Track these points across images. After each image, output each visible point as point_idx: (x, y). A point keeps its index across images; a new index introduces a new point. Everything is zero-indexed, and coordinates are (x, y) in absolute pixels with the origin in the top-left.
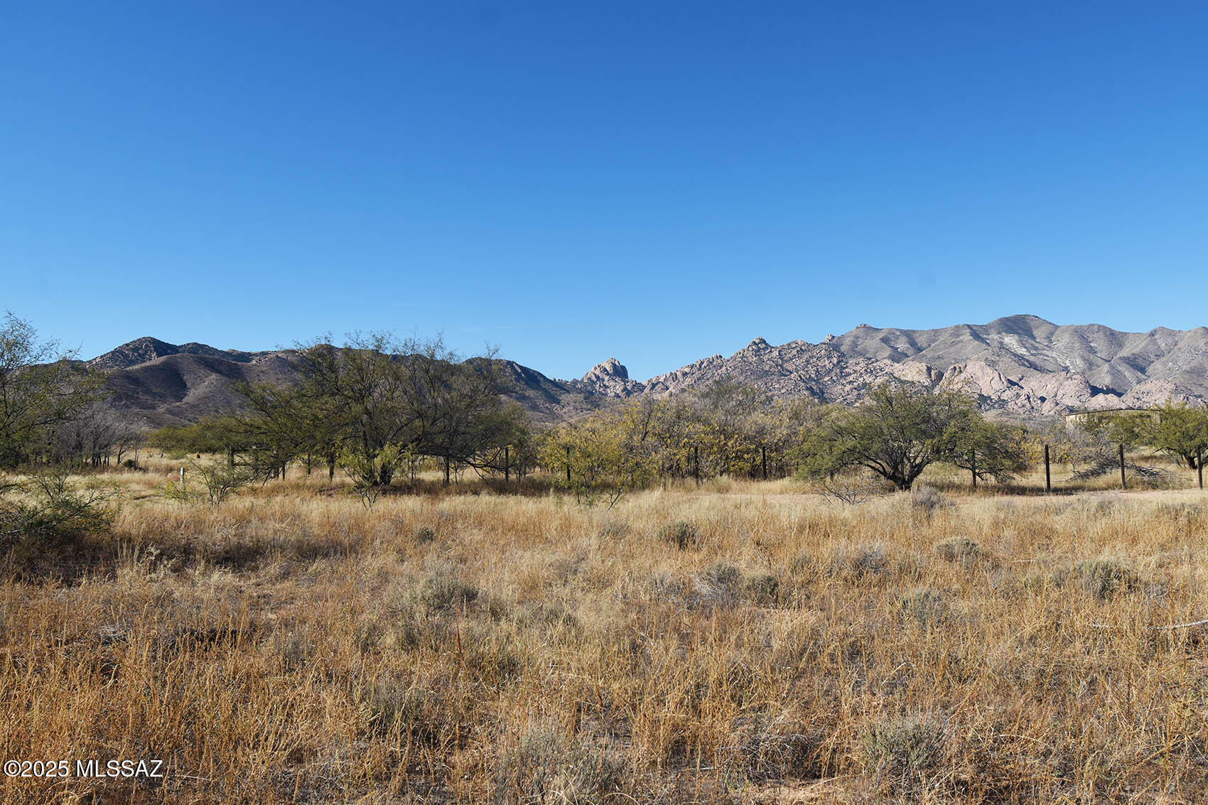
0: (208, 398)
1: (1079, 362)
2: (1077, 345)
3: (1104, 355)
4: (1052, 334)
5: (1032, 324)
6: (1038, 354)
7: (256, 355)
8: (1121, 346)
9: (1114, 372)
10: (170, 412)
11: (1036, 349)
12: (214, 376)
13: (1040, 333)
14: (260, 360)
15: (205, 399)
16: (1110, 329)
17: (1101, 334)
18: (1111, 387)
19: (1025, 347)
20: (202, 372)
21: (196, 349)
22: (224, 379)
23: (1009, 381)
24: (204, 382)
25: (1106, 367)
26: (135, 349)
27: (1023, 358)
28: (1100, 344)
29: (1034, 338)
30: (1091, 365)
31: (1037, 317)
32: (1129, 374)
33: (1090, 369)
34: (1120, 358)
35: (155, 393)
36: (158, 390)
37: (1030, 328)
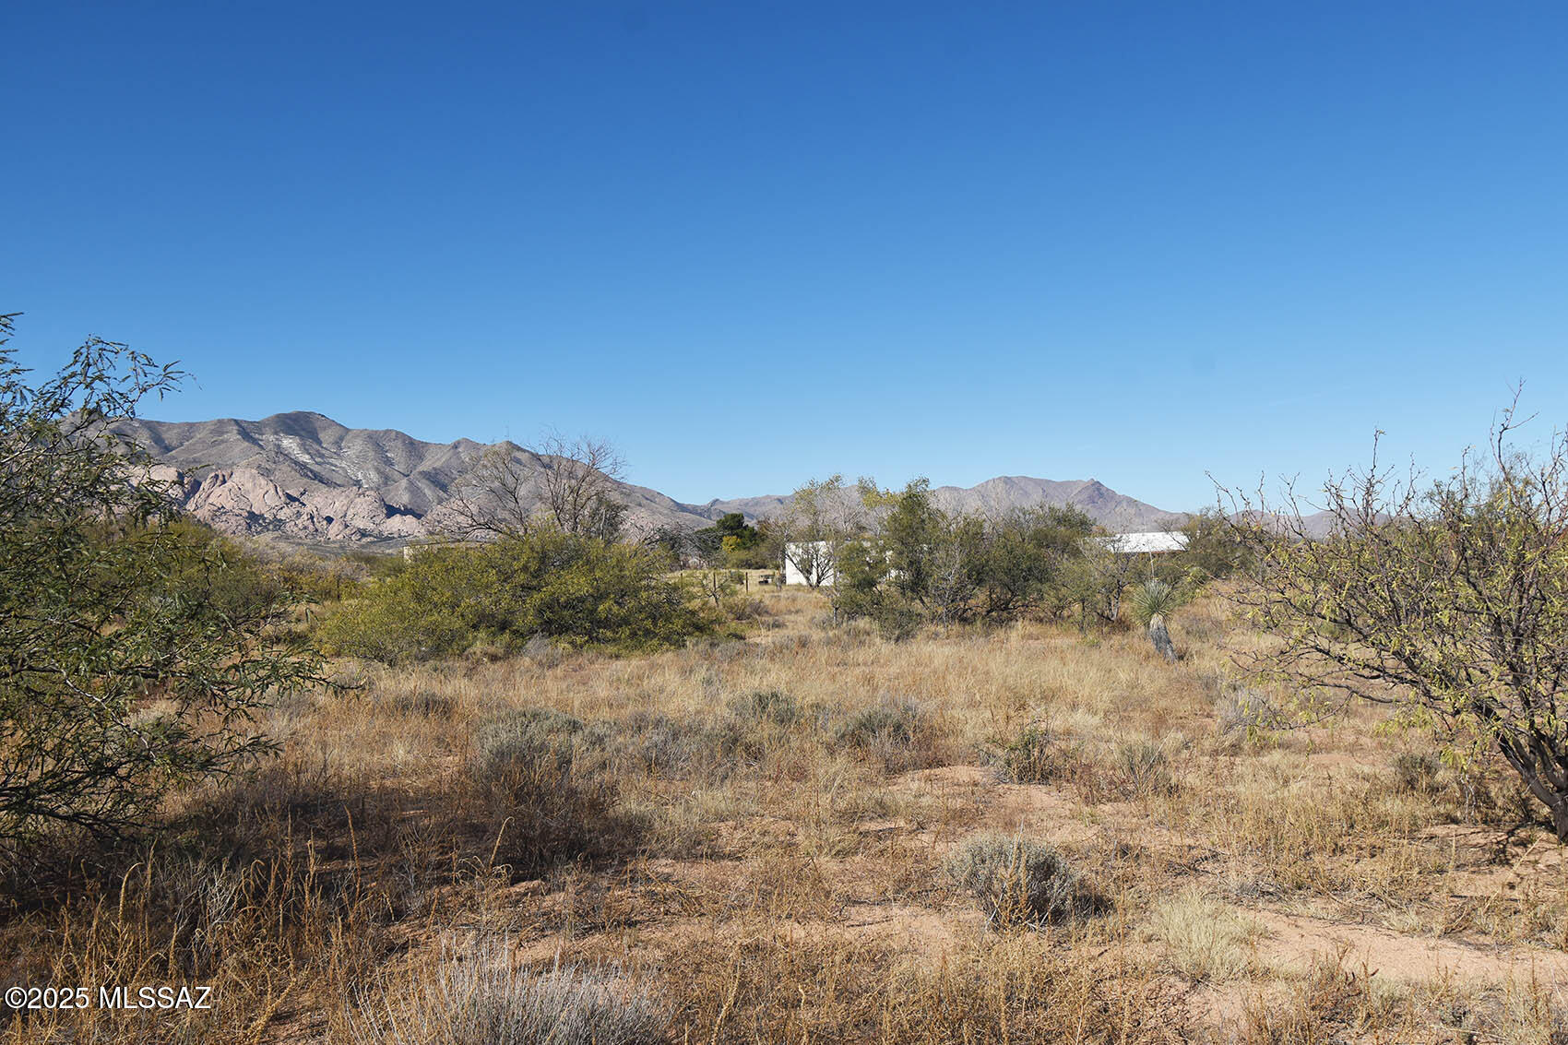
1: (373, 476)
2: (371, 454)
3: (401, 467)
4: (341, 439)
5: (318, 424)
6: (325, 463)
8: (421, 458)
9: (413, 489)
11: (322, 456)
13: (327, 437)
16: (409, 437)
17: (399, 443)
18: (409, 507)
19: (309, 454)
23: (288, 496)
25: (404, 482)
27: (306, 467)
28: (397, 454)
29: (320, 443)
30: (386, 479)
31: (323, 416)
32: (429, 492)
33: (386, 484)
34: (420, 473)
37: (315, 429)
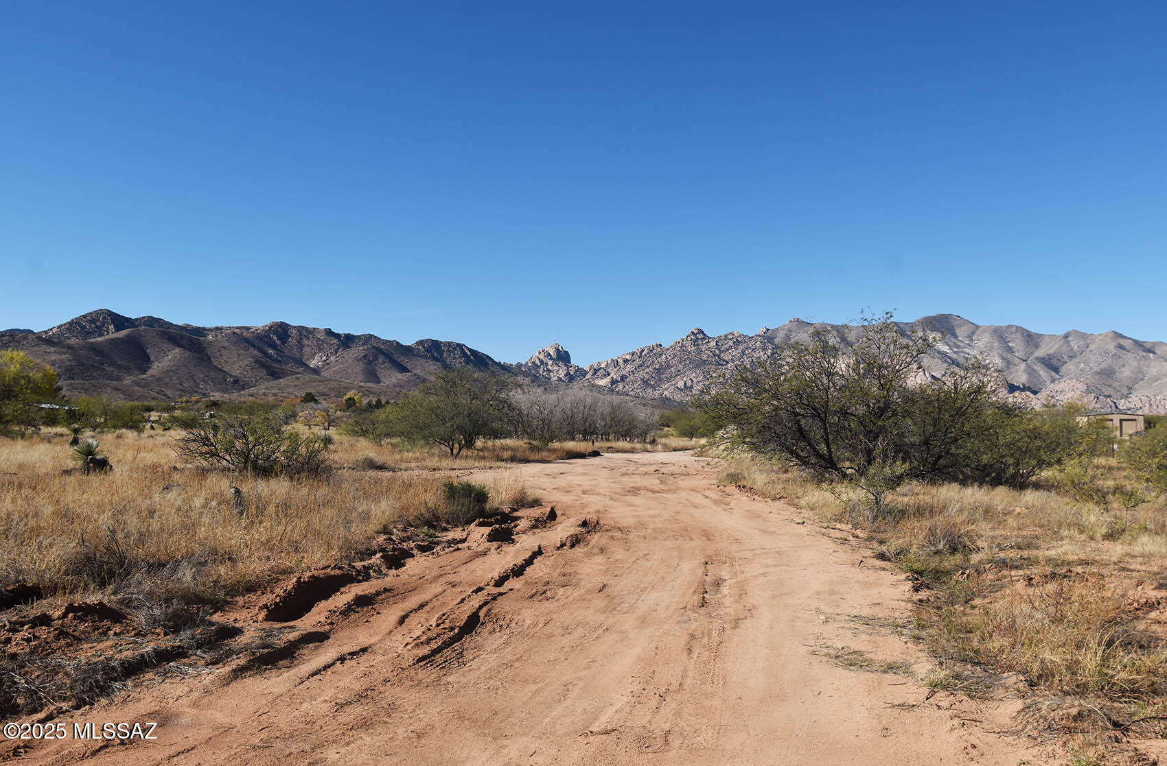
0: (173, 371)
1: (998, 360)
2: (996, 344)
3: (1020, 354)
4: (973, 333)
5: (954, 323)
6: (960, 352)
7: (210, 330)
8: (1037, 347)
9: (1030, 371)
10: (136, 383)
11: (958, 347)
12: (177, 351)
13: (962, 333)
14: (216, 336)
15: (169, 372)
16: (1027, 331)
17: (1019, 335)
18: (1027, 385)
19: (948, 345)
20: (166, 346)
21: (152, 322)
22: (187, 353)
23: (933, 377)
24: (168, 356)
25: (1023, 366)
26: (92, 321)
27: (946, 356)
28: (1017, 344)
29: (956, 337)
30: (1009, 363)
31: (959, 317)
32: (1043, 373)
33: (1008, 367)
34: (1036, 358)
35: (119, 365)
36: (122, 363)
37: (953, 326)
